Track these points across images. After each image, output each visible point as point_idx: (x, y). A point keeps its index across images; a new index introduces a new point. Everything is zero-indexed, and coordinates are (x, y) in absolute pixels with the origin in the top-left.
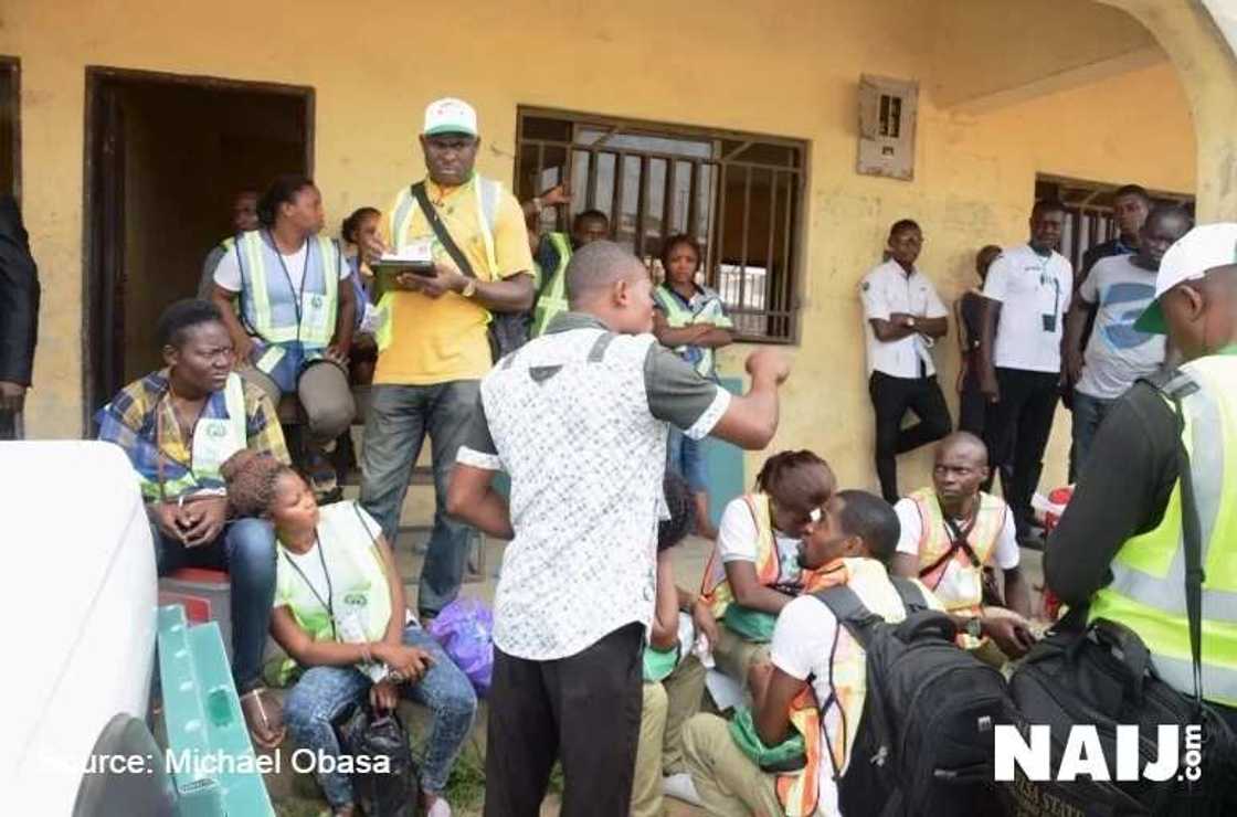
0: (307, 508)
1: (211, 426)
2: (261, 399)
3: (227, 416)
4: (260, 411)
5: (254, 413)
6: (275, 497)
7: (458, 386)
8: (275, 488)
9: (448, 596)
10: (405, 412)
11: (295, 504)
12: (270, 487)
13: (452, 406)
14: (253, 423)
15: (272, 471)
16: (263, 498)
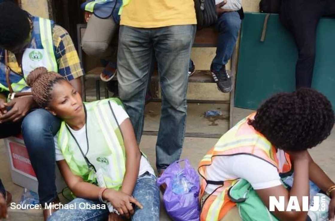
0: (73, 105)
1: (33, 52)
2: (62, 37)
3: (41, 47)
4: (61, 43)
5: (57, 45)
6: (51, 98)
7: (173, 29)
8: (51, 92)
9: (174, 156)
10: (140, 45)
11: (63, 103)
12: (48, 92)
13: (171, 42)
14: (58, 51)
15: (51, 82)
16: (44, 98)
